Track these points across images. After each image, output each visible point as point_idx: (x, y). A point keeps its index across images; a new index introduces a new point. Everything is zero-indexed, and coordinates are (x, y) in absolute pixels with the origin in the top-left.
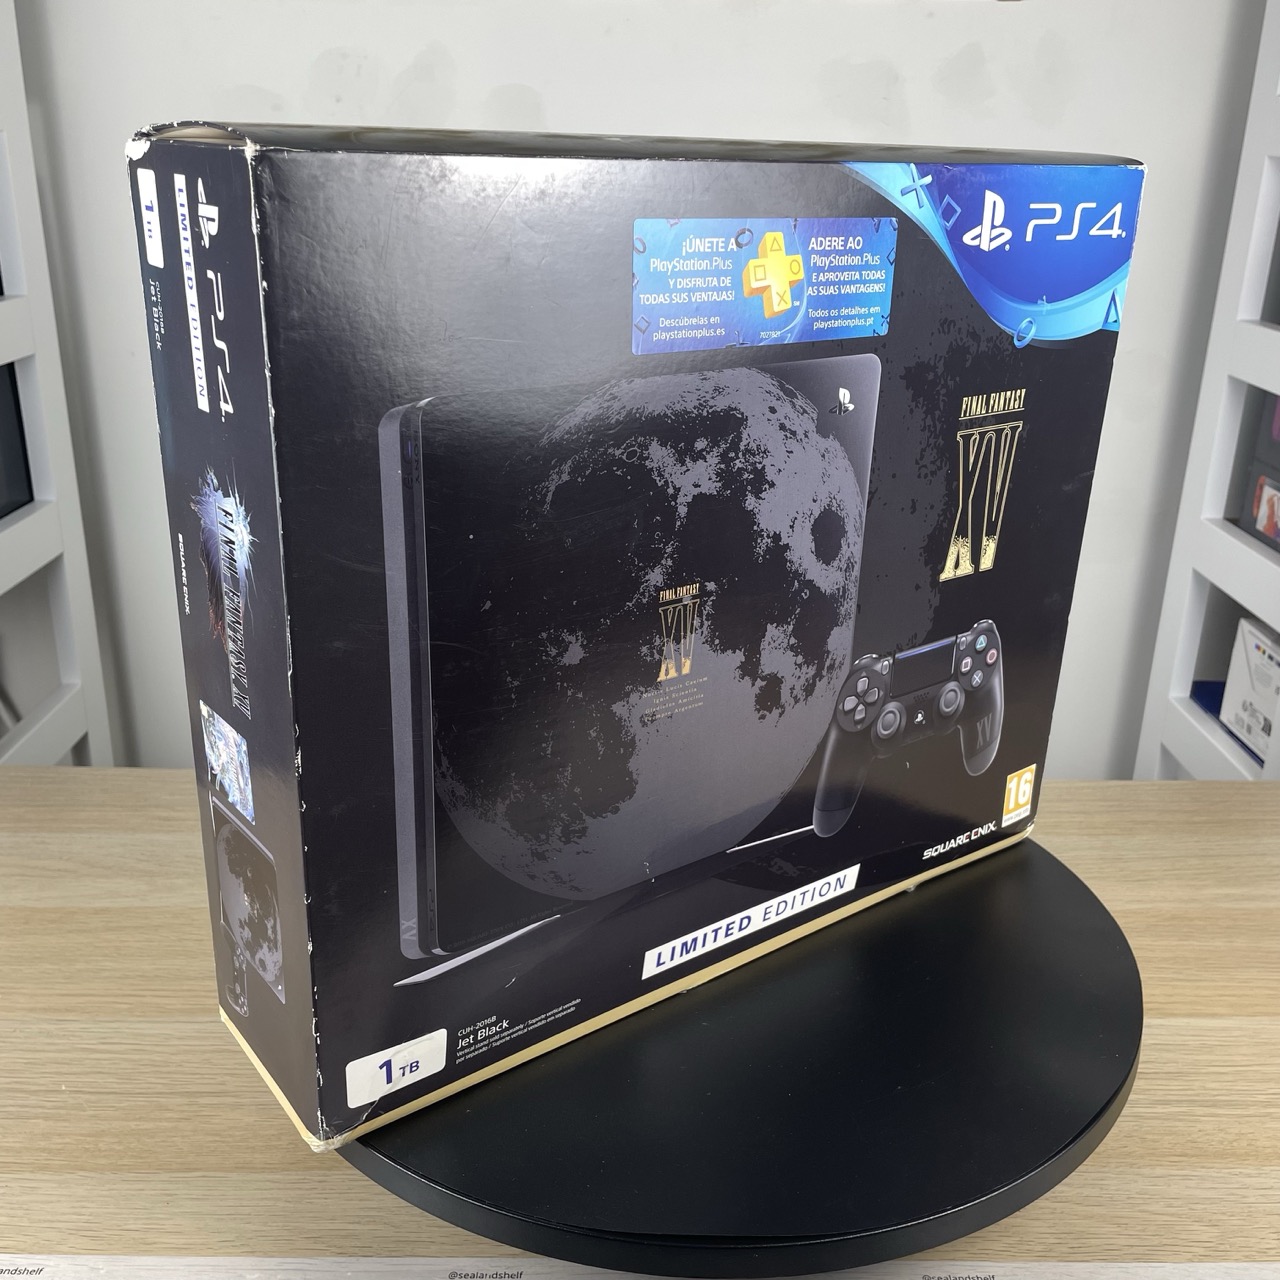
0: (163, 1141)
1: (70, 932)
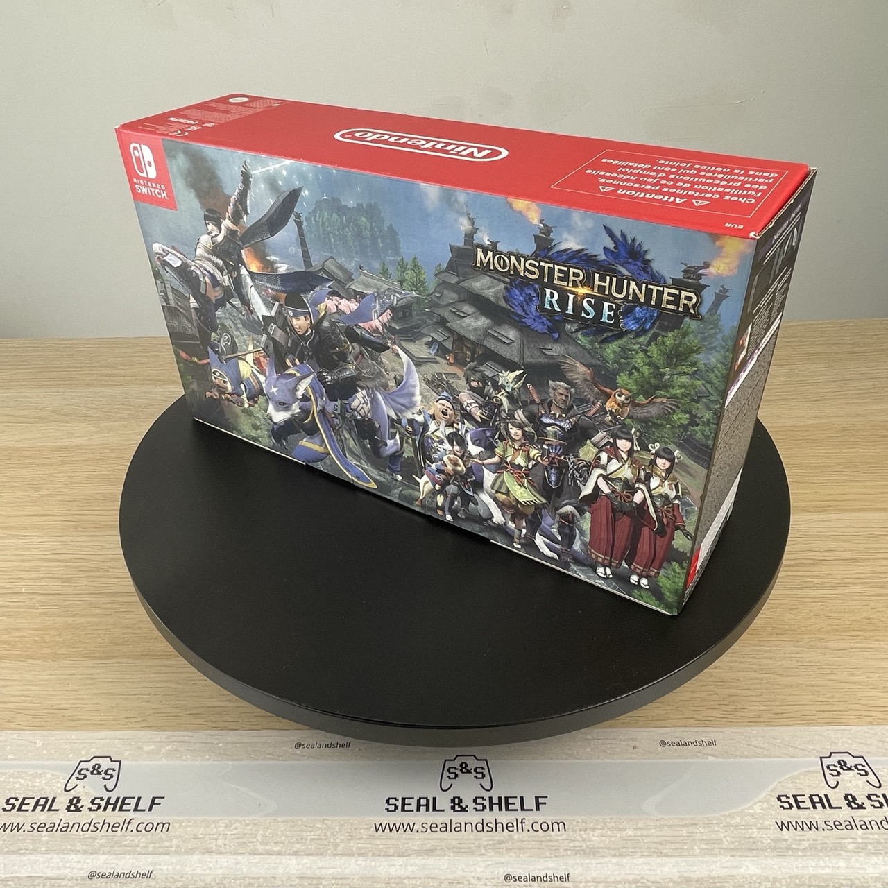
0: (91, 634)
1: (38, 465)
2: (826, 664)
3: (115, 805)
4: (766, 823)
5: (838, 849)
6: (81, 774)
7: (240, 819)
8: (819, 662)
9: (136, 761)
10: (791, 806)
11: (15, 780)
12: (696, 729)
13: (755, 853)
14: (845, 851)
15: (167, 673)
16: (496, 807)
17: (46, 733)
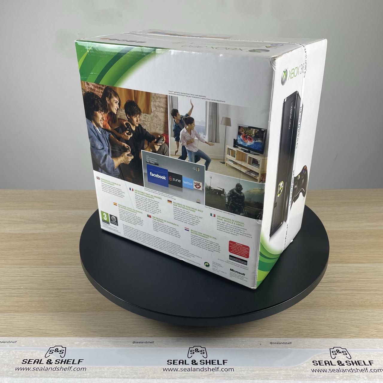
2: (335, 317)
3: (65, 362)
4: (308, 370)
5: (333, 378)
6: (51, 352)
7: (113, 367)
8: (332, 317)
9: (72, 347)
10: (317, 364)
11: (26, 354)
12: (284, 339)
13: (302, 379)
14: (336, 379)
15: (82, 317)
16: (208, 363)
17: (36, 338)
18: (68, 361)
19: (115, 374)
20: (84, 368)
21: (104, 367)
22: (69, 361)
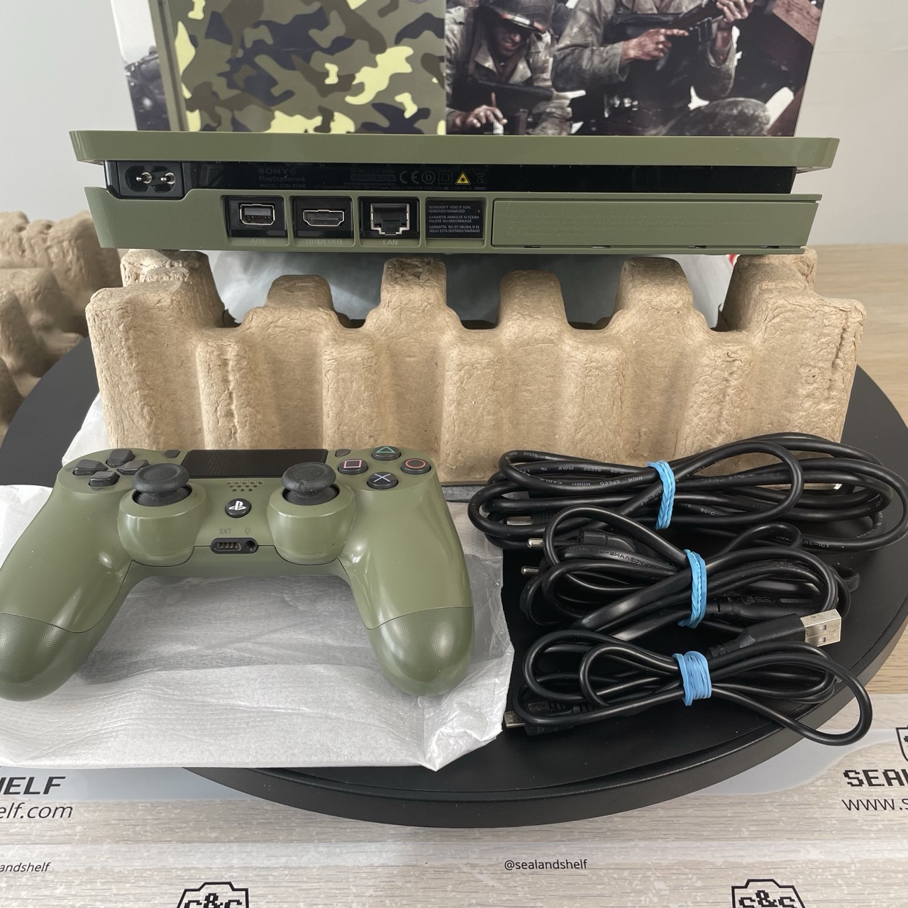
7: (166, 801)
10: (861, 783)
13: (816, 835)
18: (10, 785)
19: (170, 829)
20: (64, 809)
21: (137, 801)
22: (15, 782)
